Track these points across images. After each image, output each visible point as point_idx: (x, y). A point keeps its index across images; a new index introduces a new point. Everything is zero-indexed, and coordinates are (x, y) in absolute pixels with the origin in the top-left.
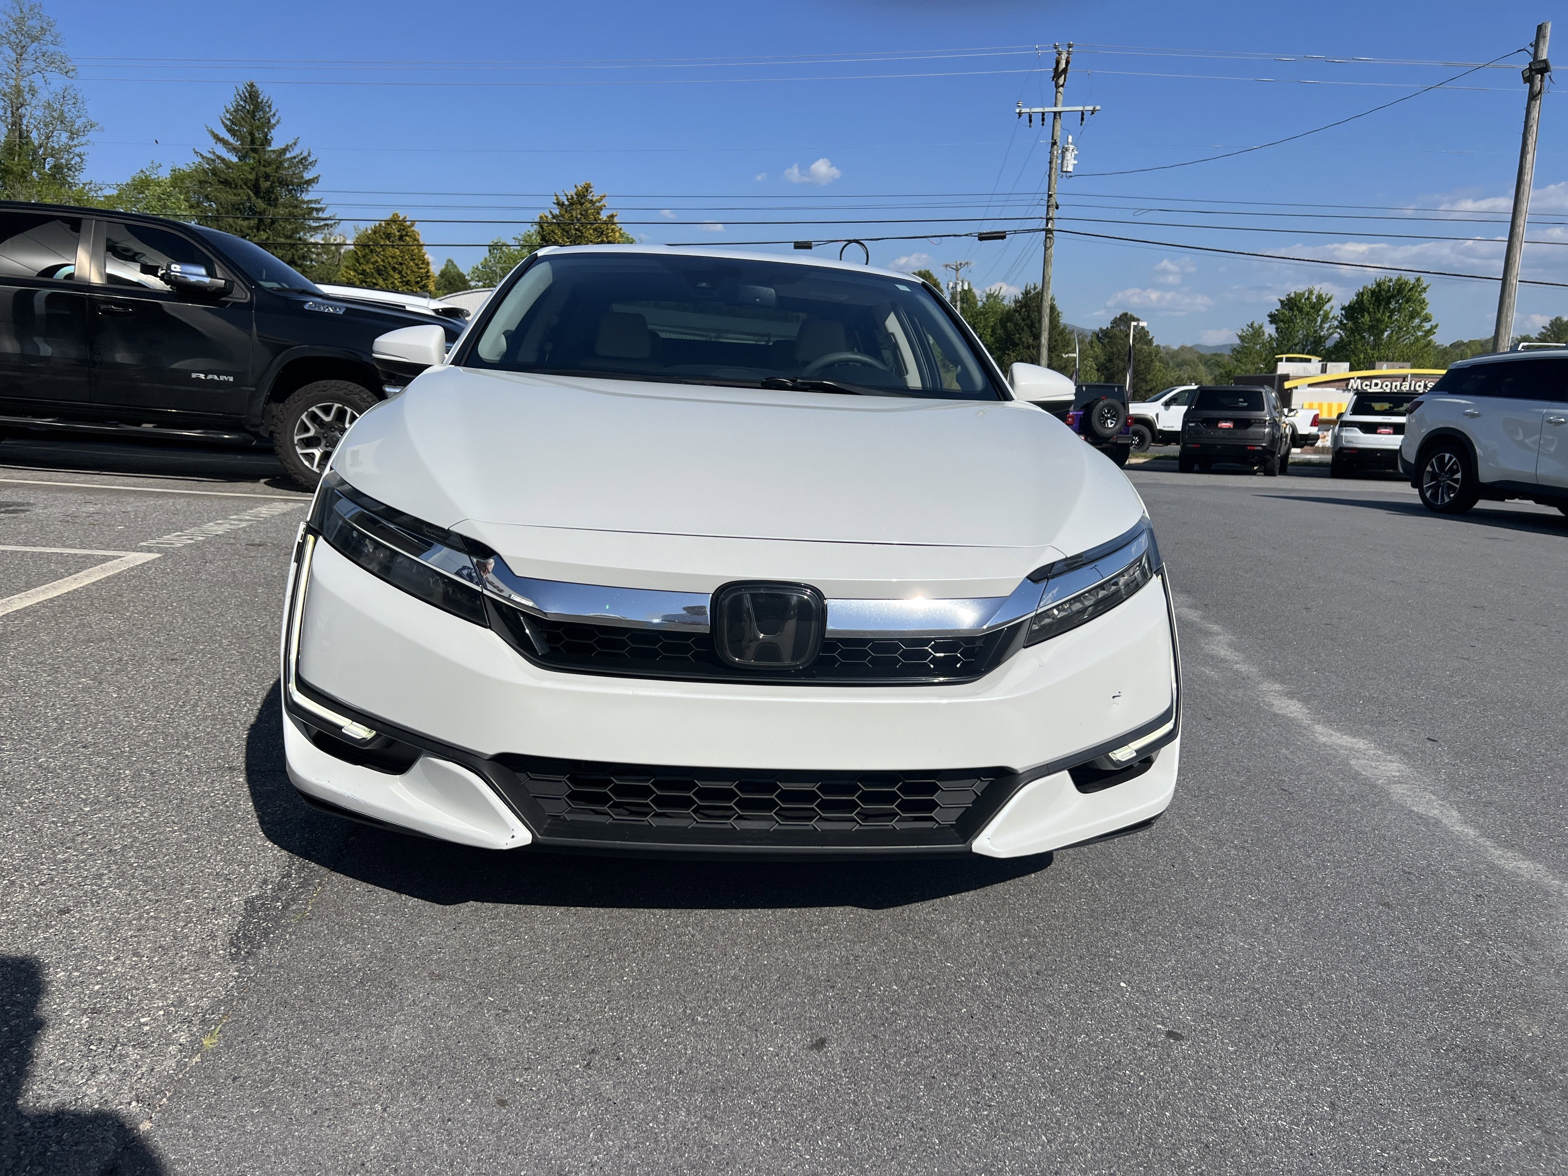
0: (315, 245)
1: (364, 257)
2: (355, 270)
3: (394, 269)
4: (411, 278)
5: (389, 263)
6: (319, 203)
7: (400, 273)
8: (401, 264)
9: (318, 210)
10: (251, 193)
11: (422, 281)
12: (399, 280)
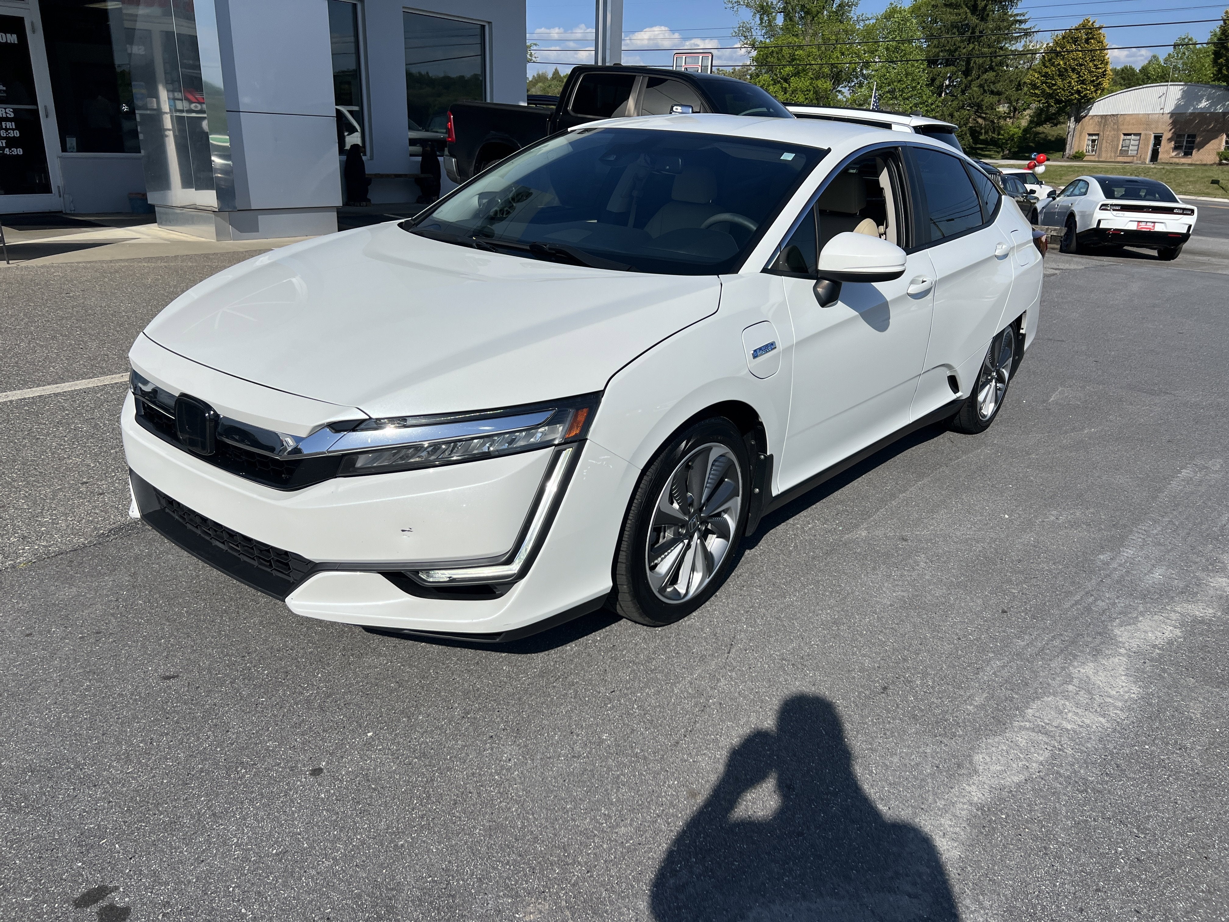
0: (1013, 53)
1: (1050, 60)
2: (1040, 73)
3: (1073, 70)
4: (1087, 77)
5: (1069, 65)
6: (1024, 16)
7: (1078, 73)
8: (1081, 65)
9: (1021, 22)
10: (968, 11)
11: (1097, 79)
12: (1076, 80)
